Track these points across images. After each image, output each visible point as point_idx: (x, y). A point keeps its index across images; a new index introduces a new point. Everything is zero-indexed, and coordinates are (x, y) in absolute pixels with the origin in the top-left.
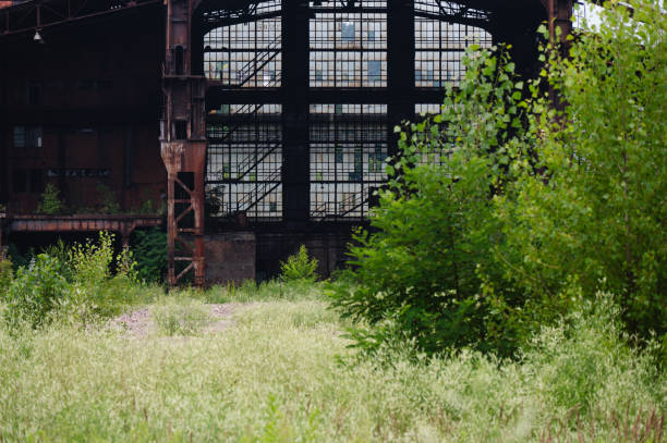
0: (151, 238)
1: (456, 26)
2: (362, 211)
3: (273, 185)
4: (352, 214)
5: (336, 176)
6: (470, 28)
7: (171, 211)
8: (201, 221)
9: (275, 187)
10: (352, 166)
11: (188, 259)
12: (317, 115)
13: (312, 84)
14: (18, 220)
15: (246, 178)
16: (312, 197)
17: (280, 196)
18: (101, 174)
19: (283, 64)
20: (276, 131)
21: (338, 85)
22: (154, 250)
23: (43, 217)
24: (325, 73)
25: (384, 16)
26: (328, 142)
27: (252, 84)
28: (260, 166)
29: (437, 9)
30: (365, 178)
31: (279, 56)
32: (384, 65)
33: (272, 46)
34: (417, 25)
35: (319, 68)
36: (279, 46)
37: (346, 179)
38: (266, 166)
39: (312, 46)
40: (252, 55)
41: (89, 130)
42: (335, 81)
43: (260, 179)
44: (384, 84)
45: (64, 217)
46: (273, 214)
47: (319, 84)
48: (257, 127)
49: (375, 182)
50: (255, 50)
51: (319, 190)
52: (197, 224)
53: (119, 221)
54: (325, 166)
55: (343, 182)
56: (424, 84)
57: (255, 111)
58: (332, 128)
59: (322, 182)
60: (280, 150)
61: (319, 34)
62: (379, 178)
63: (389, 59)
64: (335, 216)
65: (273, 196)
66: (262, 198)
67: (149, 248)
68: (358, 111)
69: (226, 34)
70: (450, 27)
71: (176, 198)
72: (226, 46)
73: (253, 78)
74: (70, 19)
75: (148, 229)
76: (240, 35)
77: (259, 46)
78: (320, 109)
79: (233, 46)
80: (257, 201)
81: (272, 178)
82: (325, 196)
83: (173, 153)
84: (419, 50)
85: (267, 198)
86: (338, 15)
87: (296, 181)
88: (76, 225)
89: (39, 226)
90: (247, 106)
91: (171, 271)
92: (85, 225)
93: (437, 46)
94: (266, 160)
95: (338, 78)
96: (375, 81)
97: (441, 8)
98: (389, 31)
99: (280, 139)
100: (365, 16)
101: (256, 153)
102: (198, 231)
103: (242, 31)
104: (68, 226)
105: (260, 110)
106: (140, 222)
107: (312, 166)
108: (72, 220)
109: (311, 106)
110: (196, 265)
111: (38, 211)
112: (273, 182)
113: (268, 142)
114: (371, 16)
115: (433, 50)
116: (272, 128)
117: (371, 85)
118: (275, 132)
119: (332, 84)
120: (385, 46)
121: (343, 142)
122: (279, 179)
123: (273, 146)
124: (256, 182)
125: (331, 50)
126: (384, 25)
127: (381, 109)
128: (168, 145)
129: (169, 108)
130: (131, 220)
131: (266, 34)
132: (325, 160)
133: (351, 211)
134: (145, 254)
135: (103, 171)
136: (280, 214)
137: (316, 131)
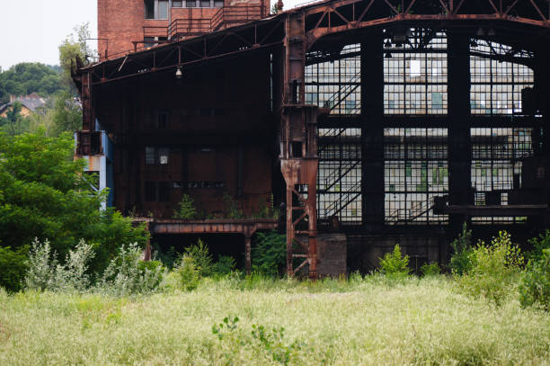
0: (269, 239)
1: (504, 63)
2: (428, 217)
3: (354, 195)
4: (419, 219)
5: (406, 187)
6: (515, 65)
7: (289, 216)
8: (314, 224)
9: (356, 197)
10: (419, 180)
11: (303, 256)
12: (390, 137)
13: (386, 112)
14: (160, 224)
15: (332, 190)
16: (386, 204)
17: (359, 204)
18: (217, 186)
19: (362, 95)
20: (357, 151)
21: (408, 112)
22: (273, 249)
23: (181, 221)
24: (396, 103)
25: (445, 55)
26: (399, 159)
27: (337, 112)
28: (343, 179)
29: (488, 49)
30: (430, 189)
31: (359, 89)
32: (445, 96)
33: (353, 81)
34: (472, 63)
35: (392, 98)
36: (359, 81)
37: (414, 190)
38: (349, 179)
39: (386, 80)
40: (337, 87)
41: (209, 150)
42: (405, 109)
43: (343, 190)
44: (445, 112)
45: (198, 222)
46: (354, 219)
47: (391, 112)
48: (341, 147)
49: (438, 192)
50: (340, 84)
51: (392, 199)
52: (311, 227)
53: (243, 224)
54: (397, 180)
55: (411, 192)
56: (478, 112)
57: (339, 134)
58: (402, 148)
59: (395, 193)
60: (359, 166)
61: (391, 70)
62: (441, 189)
63: (449, 91)
64: (406, 221)
65: (354, 204)
66: (346, 205)
67: (269, 247)
68: (424, 134)
69: (315, 71)
70: (499, 65)
71: (293, 206)
72: (315, 80)
73: (338, 107)
74: (206, 58)
75: (267, 231)
76: (326, 71)
77: (342, 80)
78: (392, 132)
79: (321, 81)
80: (341, 208)
81: (353, 189)
82: (397, 204)
83: (291, 168)
84: (473, 84)
85: (349, 206)
86: (407, 55)
87: (373, 191)
88: (207, 228)
89: (176, 229)
90: (333, 130)
91: (290, 266)
92: (214, 228)
93: (488, 80)
94: (349, 174)
95: (408, 107)
96: (438, 109)
97: (492, 48)
98: (449, 68)
99: (360, 157)
100: (429, 55)
101: (340, 169)
102: (311, 233)
103: (328, 68)
104: (201, 229)
105: (343, 134)
106: (260, 225)
107: (386, 179)
108: (204, 224)
109: (385, 129)
110: (310, 261)
111: (175, 217)
112: (354, 192)
113: (350, 160)
114: (434, 55)
115: (486, 83)
116: (353, 148)
117: (435, 112)
118: (355, 151)
119: (402, 112)
120: (445, 80)
121: (411, 160)
122: (359, 190)
123: (354, 162)
124: (340, 192)
125: (401, 84)
126: (445, 63)
127: (443, 132)
128: (287, 162)
129: (287, 131)
130: (252, 224)
131: (348, 70)
132: (397, 174)
133: (419, 216)
134: (265, 252)
135: (219, 183)
136: (360, 219)
137: (390, 150)
